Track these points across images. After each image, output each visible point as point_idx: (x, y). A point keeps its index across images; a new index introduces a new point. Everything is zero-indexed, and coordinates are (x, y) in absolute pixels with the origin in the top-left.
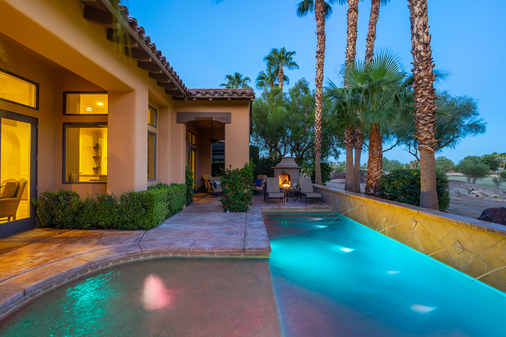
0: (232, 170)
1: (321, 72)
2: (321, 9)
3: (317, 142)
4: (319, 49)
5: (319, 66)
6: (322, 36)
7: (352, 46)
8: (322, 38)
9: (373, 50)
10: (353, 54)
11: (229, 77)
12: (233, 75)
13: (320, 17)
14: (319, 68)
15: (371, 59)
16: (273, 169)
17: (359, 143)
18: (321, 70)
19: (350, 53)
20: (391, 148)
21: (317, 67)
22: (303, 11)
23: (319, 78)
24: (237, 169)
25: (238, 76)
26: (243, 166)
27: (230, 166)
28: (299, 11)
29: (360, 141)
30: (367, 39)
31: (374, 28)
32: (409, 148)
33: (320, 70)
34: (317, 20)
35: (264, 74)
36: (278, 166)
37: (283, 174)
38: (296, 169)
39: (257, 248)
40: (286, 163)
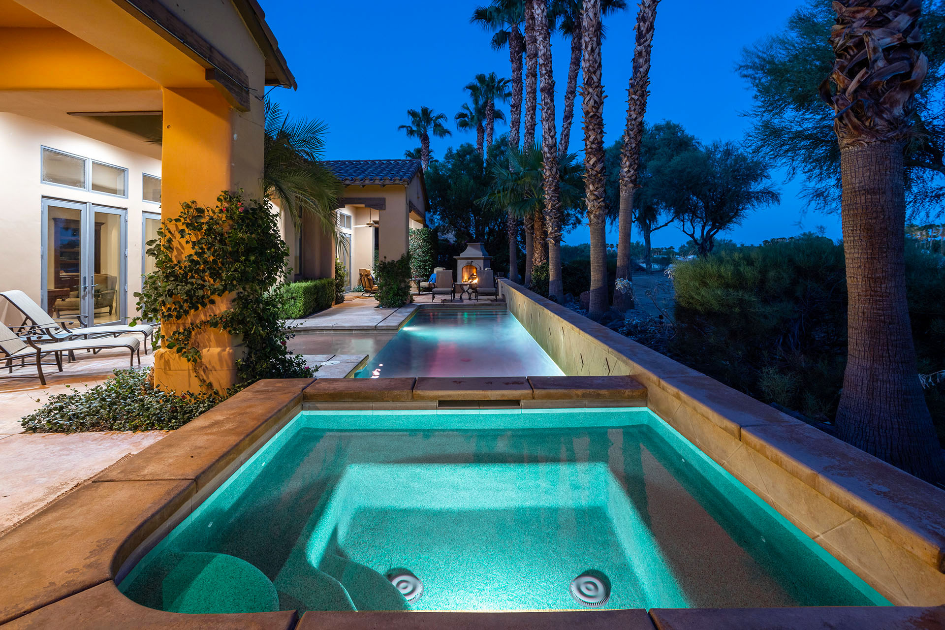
0: (386, 262)
1: (516, 132)
2: (517, 49)
3: (510, 224)
4: (514, 102)
5: (513, 124)
6: (517, 85)
7: (530, 116)
8: (517, 86)
9: (572, 110)
10: (532, 126)
11: (413, 114)
12: (419, 111)
13: (515, 59)
14: (513, 127)
15: (569, 121)
16: (456, 261)
18: (516, 129)
19: (528, 124)
20: (666, 225)
21: (511, 125)
22: (500, 45)
23: (514, 140)
24: (392, 261)
25: (425, 112)
26: (399, 258)
27: (385, 257)
28: (495, 43)
30: (565, 96)
31: (573, 82)
32: (683, 225)
33: (514, 129)
34: (512, 61)
35: (468, 109)
36: (462, 255)
37: (470, 266)
38: (485, 259)
39: (387, 326)
40: (472, 251)
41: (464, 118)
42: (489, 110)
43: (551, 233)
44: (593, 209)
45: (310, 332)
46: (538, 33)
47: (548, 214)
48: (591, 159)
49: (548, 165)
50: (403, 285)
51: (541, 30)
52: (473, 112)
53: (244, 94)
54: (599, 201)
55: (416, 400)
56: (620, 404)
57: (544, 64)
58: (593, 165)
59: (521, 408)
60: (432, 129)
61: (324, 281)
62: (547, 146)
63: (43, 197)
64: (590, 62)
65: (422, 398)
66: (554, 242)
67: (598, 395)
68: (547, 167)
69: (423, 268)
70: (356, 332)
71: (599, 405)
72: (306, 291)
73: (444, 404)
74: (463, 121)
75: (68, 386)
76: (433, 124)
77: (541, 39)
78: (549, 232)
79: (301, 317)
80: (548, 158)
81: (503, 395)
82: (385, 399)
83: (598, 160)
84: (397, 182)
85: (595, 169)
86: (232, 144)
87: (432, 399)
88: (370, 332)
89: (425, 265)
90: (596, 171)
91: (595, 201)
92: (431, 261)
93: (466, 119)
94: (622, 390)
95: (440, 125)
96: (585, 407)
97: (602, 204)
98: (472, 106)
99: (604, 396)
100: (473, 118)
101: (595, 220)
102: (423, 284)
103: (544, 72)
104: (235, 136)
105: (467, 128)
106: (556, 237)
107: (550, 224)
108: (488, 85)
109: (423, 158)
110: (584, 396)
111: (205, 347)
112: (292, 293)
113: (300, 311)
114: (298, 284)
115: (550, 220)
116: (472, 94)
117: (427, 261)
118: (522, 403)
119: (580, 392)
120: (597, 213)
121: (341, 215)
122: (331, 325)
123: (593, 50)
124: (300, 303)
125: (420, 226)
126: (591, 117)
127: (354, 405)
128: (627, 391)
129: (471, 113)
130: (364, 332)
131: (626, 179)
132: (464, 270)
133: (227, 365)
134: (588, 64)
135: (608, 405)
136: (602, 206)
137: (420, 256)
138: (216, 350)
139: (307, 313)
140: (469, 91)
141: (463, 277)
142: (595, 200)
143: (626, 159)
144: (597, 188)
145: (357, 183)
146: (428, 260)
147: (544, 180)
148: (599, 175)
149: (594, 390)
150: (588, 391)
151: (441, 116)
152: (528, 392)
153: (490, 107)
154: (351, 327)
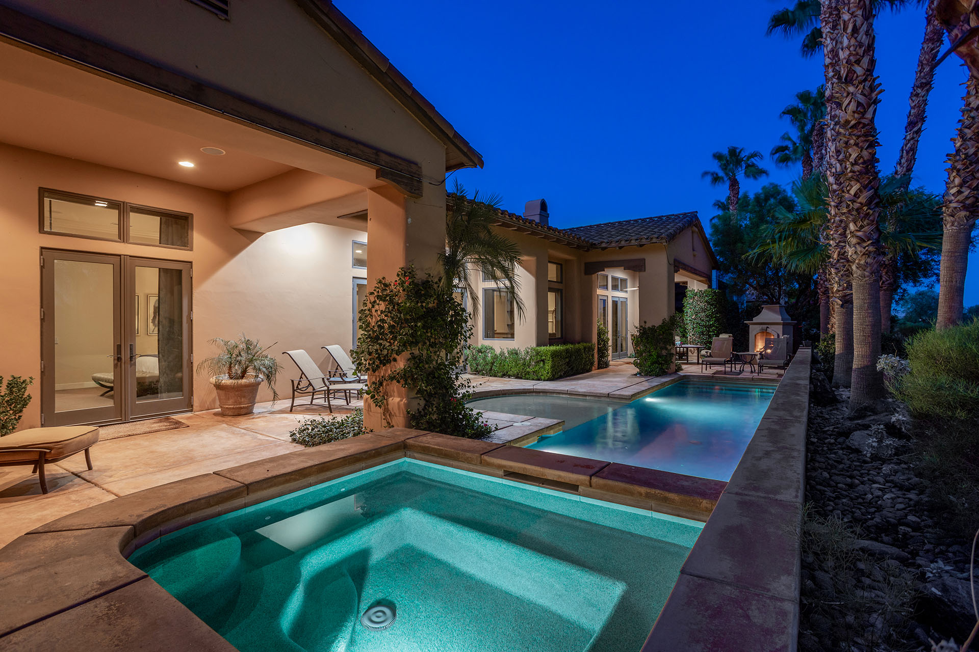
0: (647, 327)
9: (925, 111)
11: (718, 157)
12: (725, 152)
16: (747, 326)
17: (887, 280)
24: (653, 326)
25: (733, 152)
27: (645, 322)
29: (889, 278)
35: (790, 139)
36: (755, 320)
37: (765, 332)
38: (784, 325)
39: (620, 395)
40: (769, 314)
41: (783, 151)
42: (817, 135)
43: (838, 291)
44: (854, 257)
45: (548, 394)
46: (824, 24)
47: (833, 266)
48: (852, 187)
49: (833, 201)
50: (664, 352)
51: (829, 17)
52: (798, 142)
53: (415, 183)
54: (865, 245)
55: (484, 466)
56: (696, 517)
57: (830, 64)
58: (855, 195)
59: (580, 495)
60: (743, 171)
61: (580, 346)
62: (833, 175)
63: (353, 277)
64: (852, 49)
65: (489, 464)
66: (841, 303)
67: (666, 499)
68: (833, 204)
69: (706, 335)
70: (589, 398)
71: (670, 511)
72: (554, 355)
73: (511, 474)
74: (783, 155)
75: (320, 415)
76: (744, 166)
77: (828, 30)
78: (835, 289)
79: (549, 380)
80: (835, 191)
81: (560, 477)
82: (460, 460)
83: (865, 187)
84: (654, 240)
85: (859, 200)
86: (407, 227)
87: (499, 467)
88: (603, 399)
89: (709, 331)
90: (860, 203)
91: (857, 246)
92: (717, 327)
93: (787, 152)
94: (698, 499)
95: (753, 165)
96: (651, 509)
97: (871, 249)
98: (795, 134)
99: (672, 501)
100: (795, 150)
101: (859, 272)
102: (703, 352)
103: (831, 74)
104: (409, 220)
105: (790, 164)
106: (845, 296)
107: (837, 279)
108: (815, 104)
109: (731, 208)
110: (648, 496)
111: (391, 396)
112: (542, 356)
113: (548, 373)
114: (548, 348)
115: (836, 274)
116: (792, 121)
117: (711, 326)
118: (581, 489)
119: (643, 490)
120: (862, 262)
121: (614, 279)
122: (567, 389)
123: (855, 30)
124: (548, 366)
125: (704, 287)
126: (852, 127)
127: (439, 460)
128: (704, 501)
129: (795, 144)
130: (597, 399)
131: (953, 205)
132: (759, 337)
133: (403, 413)
134: (847, 52)
135: (681, 513)
136: (870, 252)
137: (703, 321)
138: (397, 400)
139: (556, 376)
140: (788, 118)
141: (755, 346)
142: (859, 243)
143: (954, 174)
144: (862, 227)
145: (613, 245)
146: (713, 325)
147: (829, 221)
148: (865, 208)
149: (661, 492)
150: (653, 491)
151: (754, 155)
152: (584, 478)
153: (819, 130)
154: (585, 392)
